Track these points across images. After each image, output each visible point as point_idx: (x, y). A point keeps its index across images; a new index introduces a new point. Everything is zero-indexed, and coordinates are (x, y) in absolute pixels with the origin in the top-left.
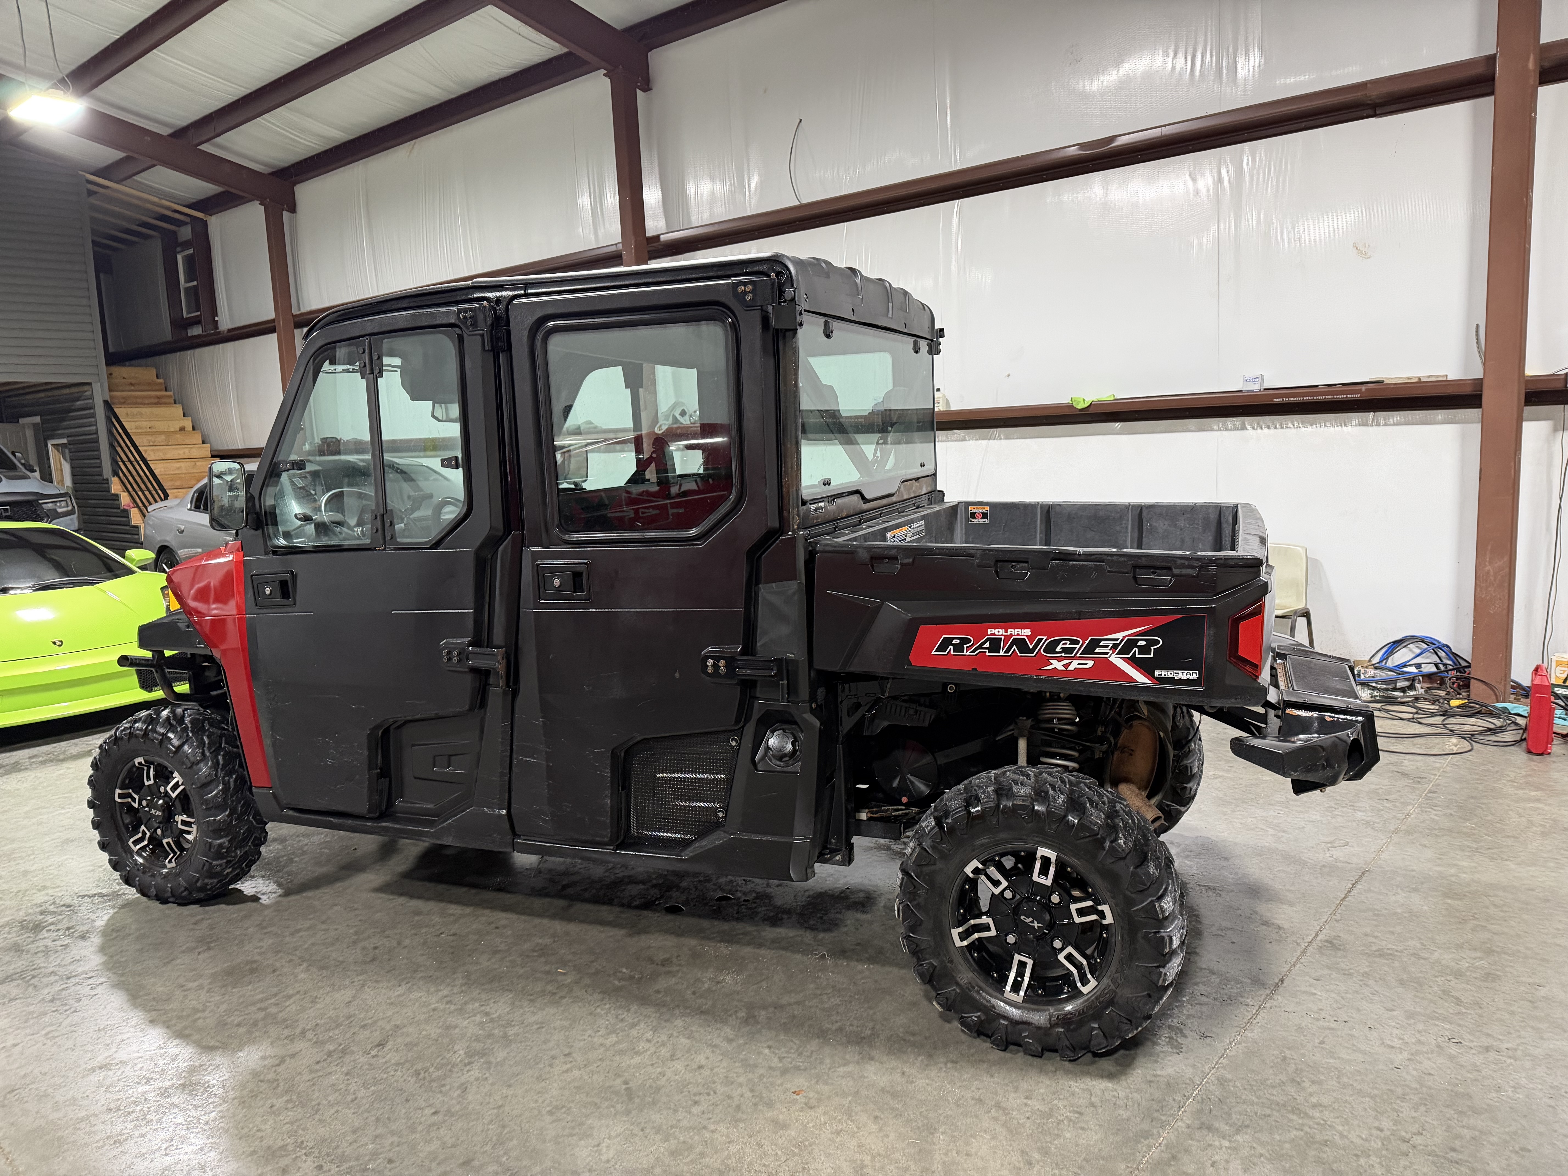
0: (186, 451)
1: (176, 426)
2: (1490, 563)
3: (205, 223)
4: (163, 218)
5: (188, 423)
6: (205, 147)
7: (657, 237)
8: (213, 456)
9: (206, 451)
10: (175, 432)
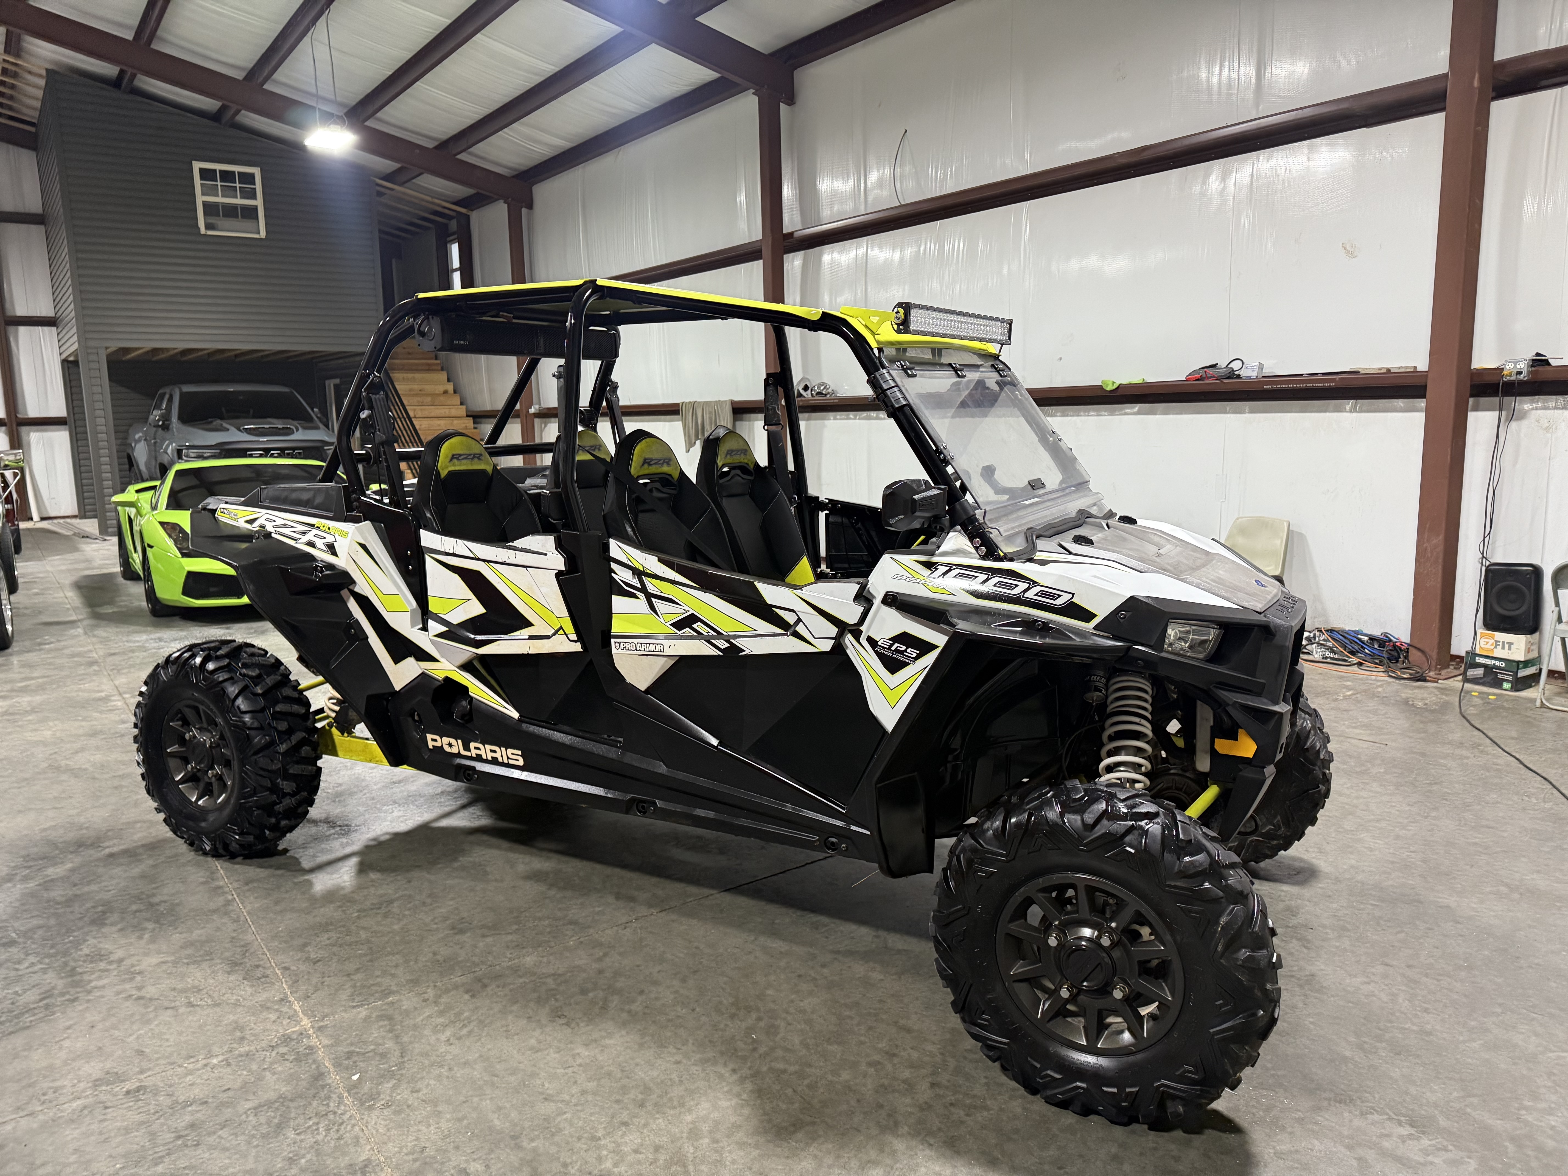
0: (447, 411)
1: (440, 389)
2: (1428, 541)
3: (468, 217)
4: (436, 213)
5: (450, 387)
6: (462, 157)
7: (791, 234)
8: (467, 416)
9: (462, 410)
10: (439, 395)
